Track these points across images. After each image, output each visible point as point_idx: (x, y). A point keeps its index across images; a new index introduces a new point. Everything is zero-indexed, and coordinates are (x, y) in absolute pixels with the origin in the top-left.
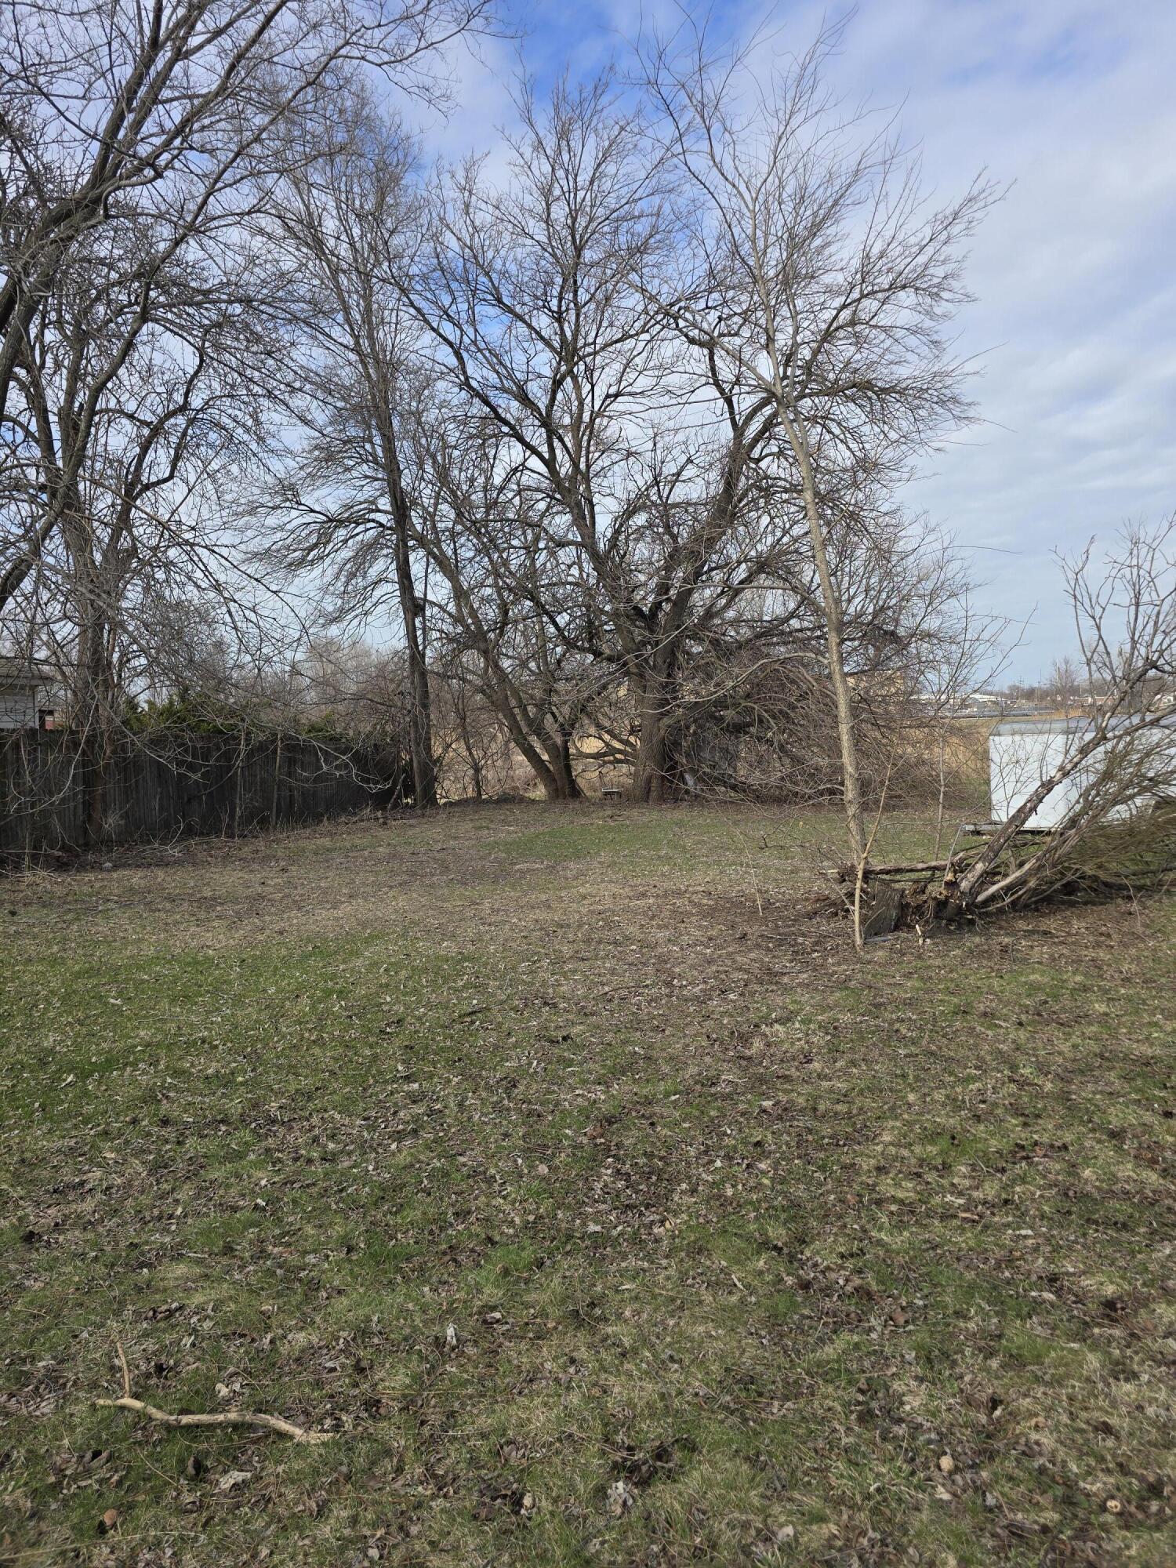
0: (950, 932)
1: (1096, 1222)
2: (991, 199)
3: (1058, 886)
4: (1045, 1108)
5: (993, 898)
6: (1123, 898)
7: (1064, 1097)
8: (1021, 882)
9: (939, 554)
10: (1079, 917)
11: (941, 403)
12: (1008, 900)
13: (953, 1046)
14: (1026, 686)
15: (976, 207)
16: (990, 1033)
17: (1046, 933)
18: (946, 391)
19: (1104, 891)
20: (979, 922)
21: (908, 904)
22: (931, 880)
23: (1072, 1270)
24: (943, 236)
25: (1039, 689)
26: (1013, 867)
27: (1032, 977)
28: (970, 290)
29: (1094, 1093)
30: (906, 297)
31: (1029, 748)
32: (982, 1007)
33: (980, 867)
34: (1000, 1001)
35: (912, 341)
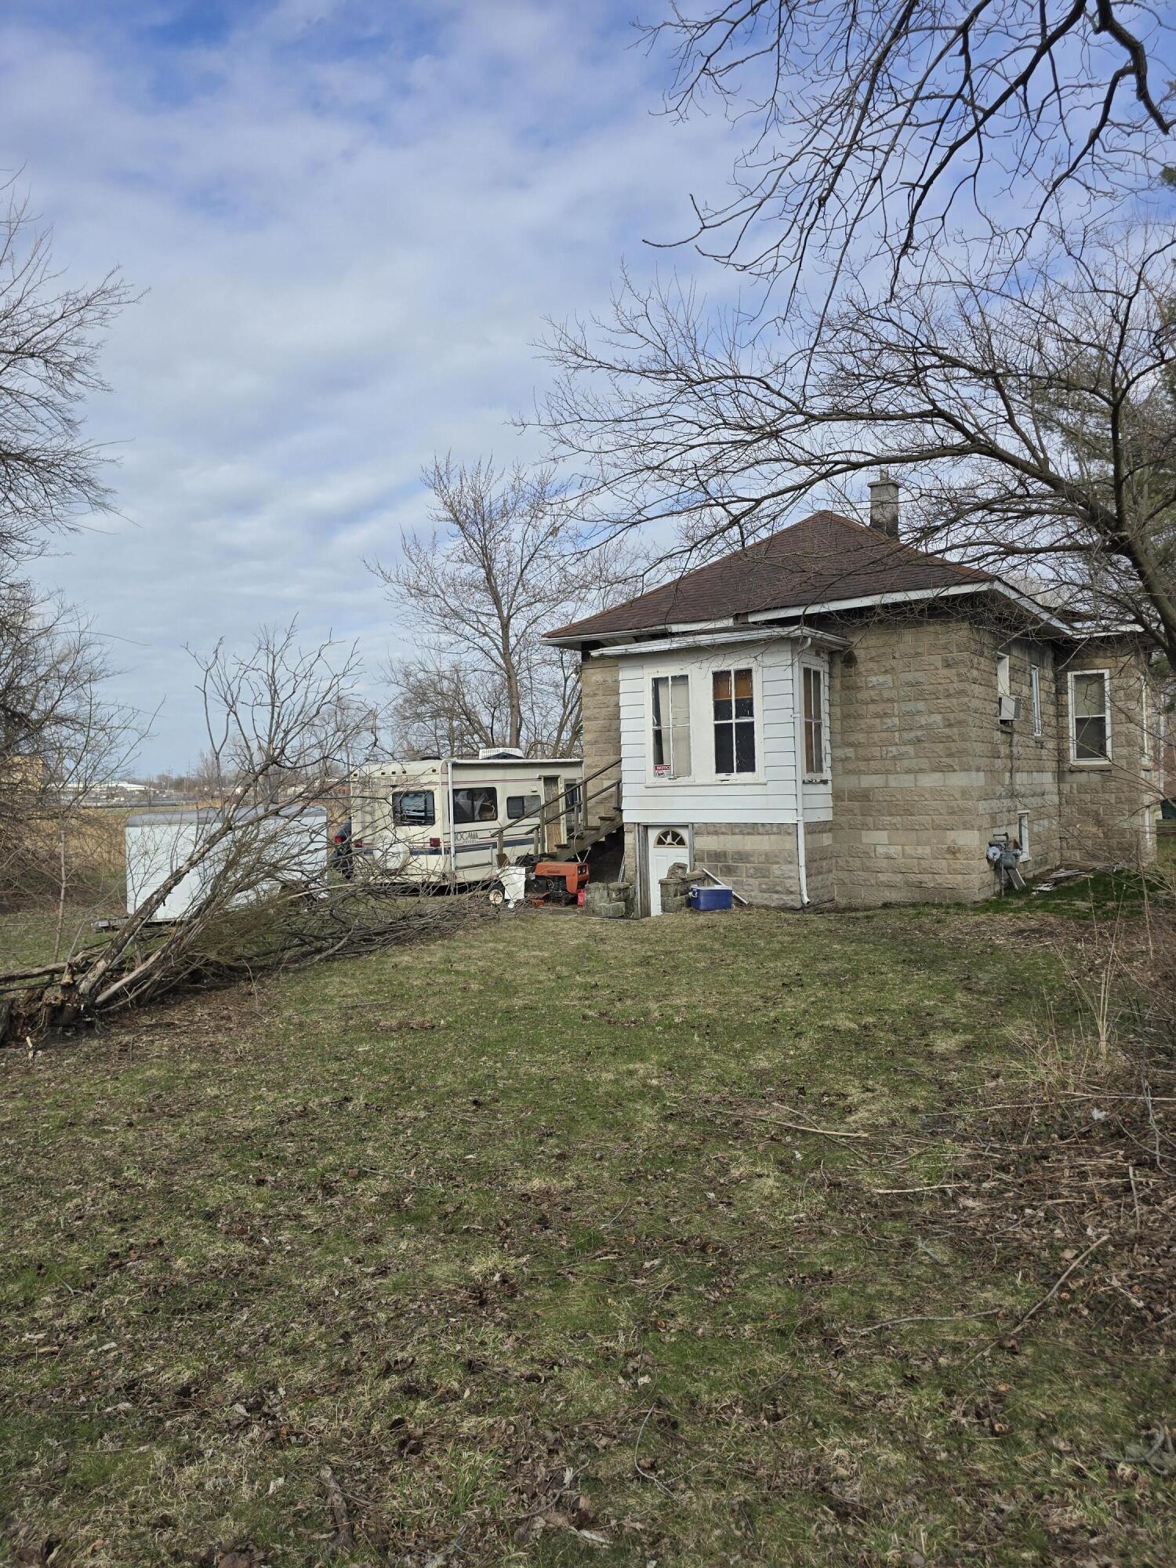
0: (68, 1039)
1: (182, 1312)
2: (124, 298)
3: (184, 975)
4: (145, 1207)
5: (116, 996)
6: (245, 980)
7: (166, 1191)
8: (147, 975)
9: (76, 636)
10: (203, 1003)
11: (74, 481)
12: (131, 996)
13: (54, 1164)
14: (174, 776)
15: (110, 300)
16: (97, 1141)
17: (169, 1025)
18: (82, 473)
19: (228, 975)
20: (99, 1023)
21: (19, 1015)
22: (49, 985)
23: (151, 1369)
24: (76, 317)
25: (188, 779)
26: (138, 961)
27: (148, 1073)
28: (106, 379)
29: (195, 1179)
30: (34, 366)
31: (157, 839)
32: (91, 1115)
33: (101, 965)
34: (112, 1104)
35: (42, 413)
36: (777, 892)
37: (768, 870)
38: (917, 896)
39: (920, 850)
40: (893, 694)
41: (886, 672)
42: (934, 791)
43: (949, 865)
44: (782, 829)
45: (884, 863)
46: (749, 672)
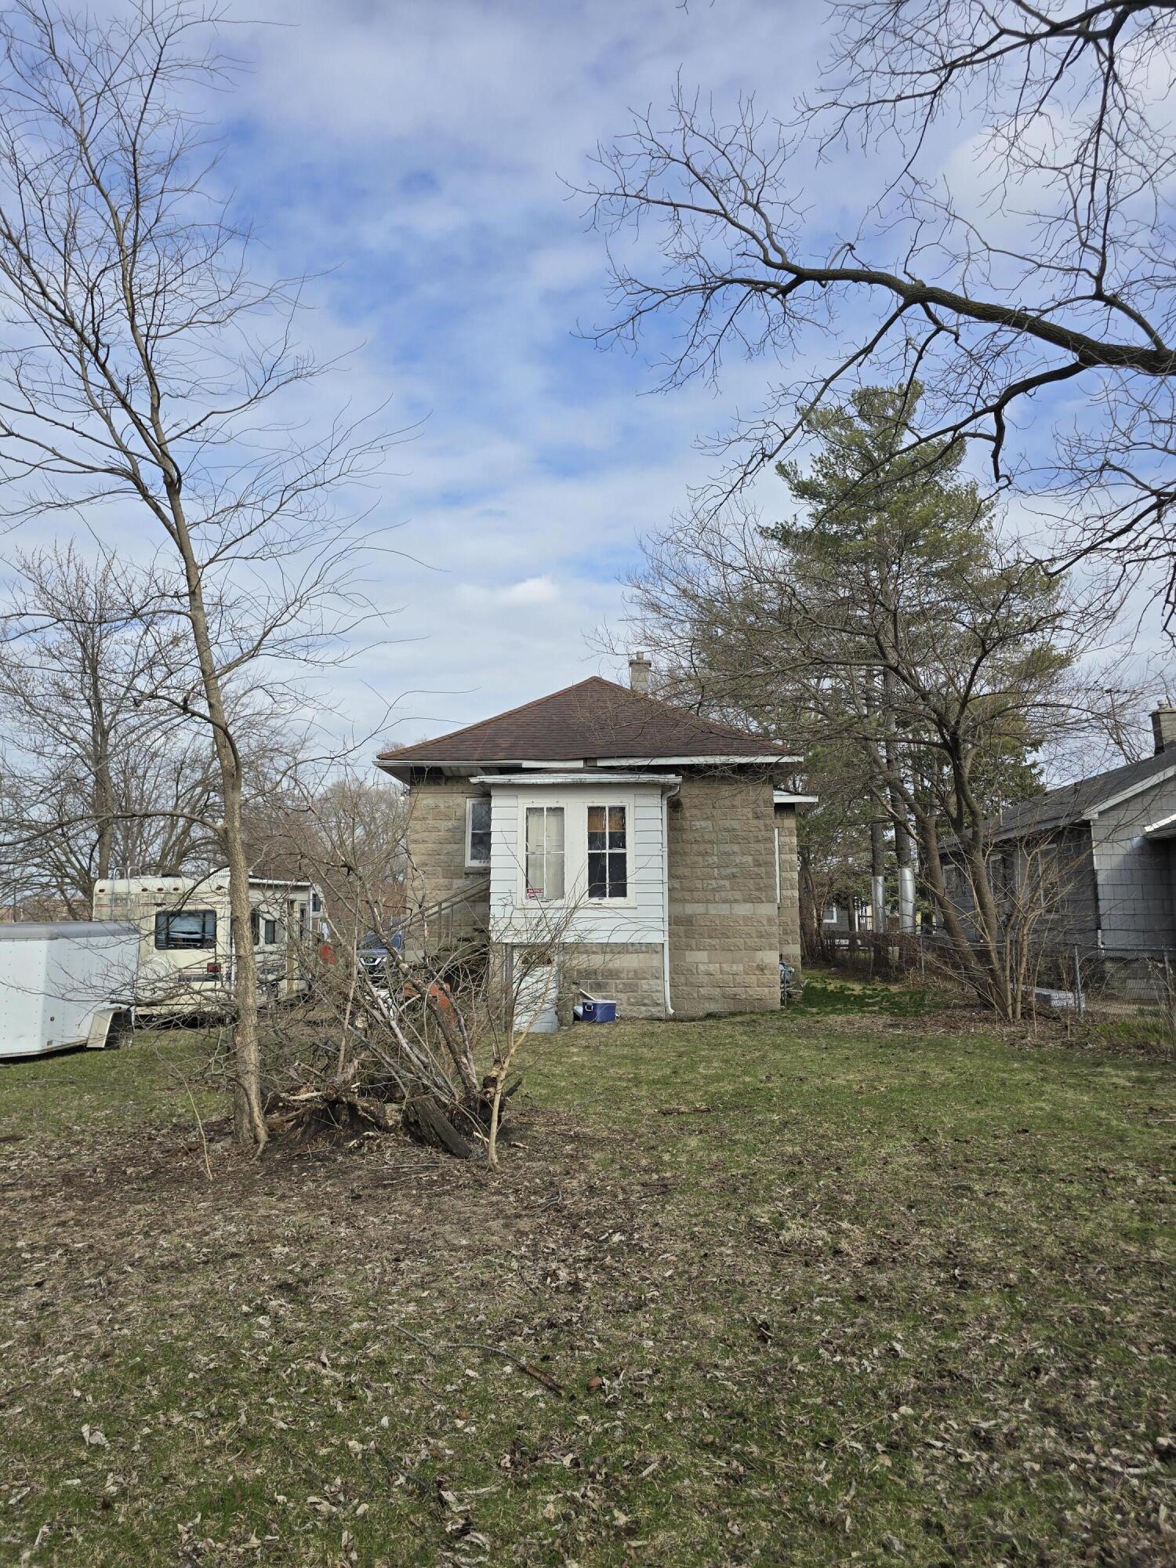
36: (645, 1005)
37: (637, 985)
38: (733, 1007)
39: (735, 967)
40: (713, 837)
41: (707, 818)
42: (746, 918)
43: (758, 980)
44: (651, 948)
45: (706, 979)
46: (622, 809)
